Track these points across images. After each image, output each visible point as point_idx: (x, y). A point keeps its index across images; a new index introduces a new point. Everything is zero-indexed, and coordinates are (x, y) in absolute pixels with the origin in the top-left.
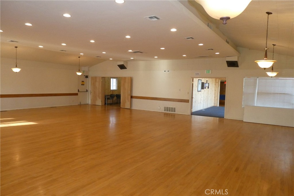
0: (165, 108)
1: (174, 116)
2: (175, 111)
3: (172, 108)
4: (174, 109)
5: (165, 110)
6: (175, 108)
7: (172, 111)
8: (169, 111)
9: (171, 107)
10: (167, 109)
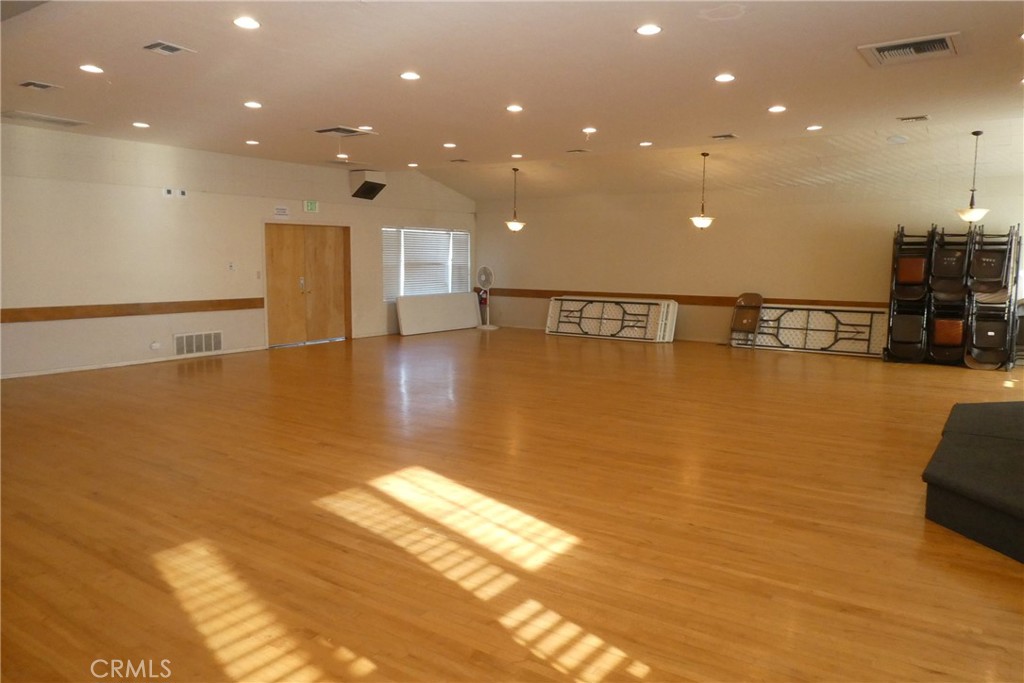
0: (179, 340)
1: (216, 363)
2: (218, 346)
3: (208, 337)
4: (215, 341)
5: (180, 351)
6: (218, 336)
7: (208, 348)
8: (197, 351)
9: (203, 333)
10: (186, 343)
